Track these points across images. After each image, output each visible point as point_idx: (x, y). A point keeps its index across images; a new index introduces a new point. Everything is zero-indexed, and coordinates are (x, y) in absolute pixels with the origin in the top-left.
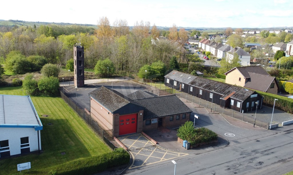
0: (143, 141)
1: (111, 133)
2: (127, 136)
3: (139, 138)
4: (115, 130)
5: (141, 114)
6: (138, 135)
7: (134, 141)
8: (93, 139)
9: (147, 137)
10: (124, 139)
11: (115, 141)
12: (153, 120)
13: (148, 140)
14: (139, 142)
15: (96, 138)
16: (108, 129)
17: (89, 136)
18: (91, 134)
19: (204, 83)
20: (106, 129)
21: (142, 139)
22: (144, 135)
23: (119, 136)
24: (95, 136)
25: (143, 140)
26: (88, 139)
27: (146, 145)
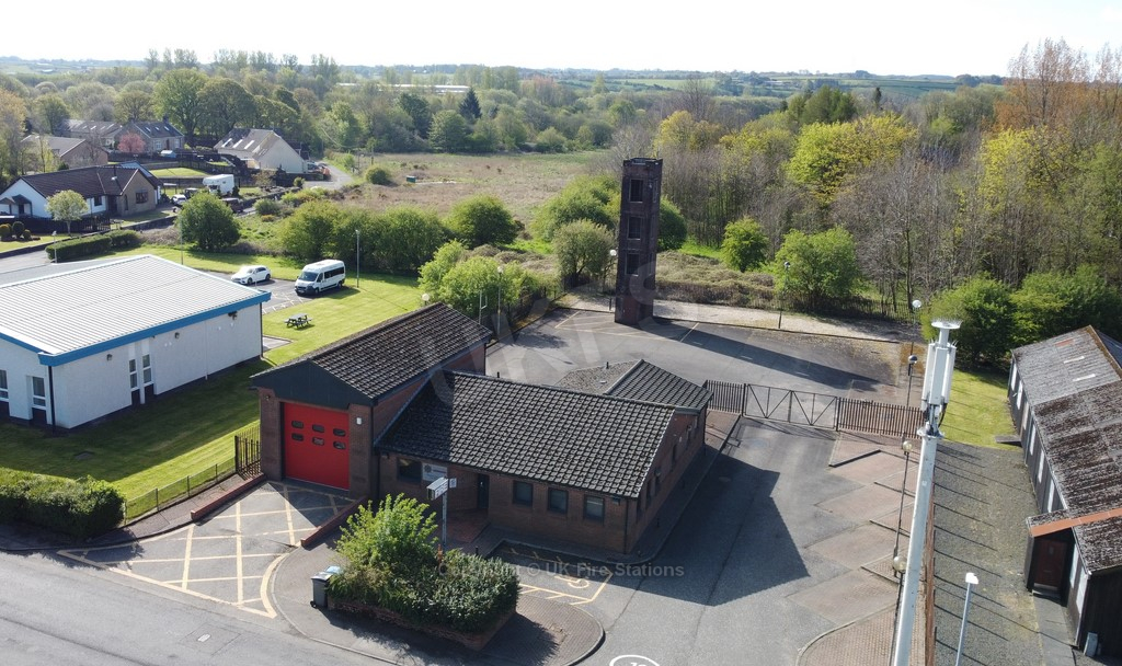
4: (265, 450)
5: (359, 421)
12: (428, 469)
13: (318, 525)
14: (284, 518)
23: (283, 480)
25: (310, 518)
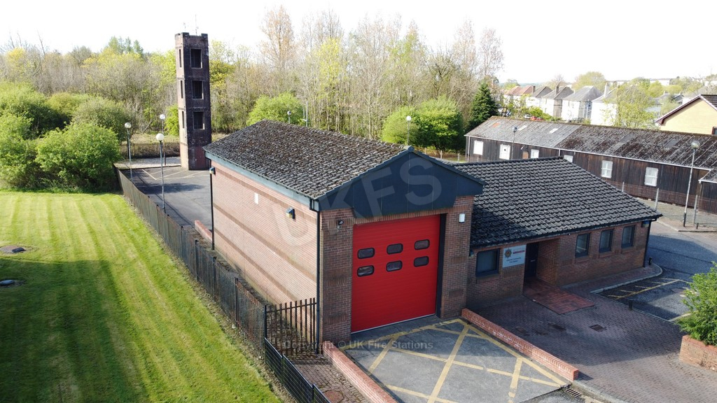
0: (489, 358)
1: (306, 321)
2: (396, 336)
3: (459, 341)
4: (326, 306)
6: (445, 327)
7: (442, 365)
8: (205, 355)
9: (501, 335)
10: (382, 356)
11: (330, 363)
13: (510, 355)
14: (471, 371)
15: (225, 349)
16: (291, 296)
17: (185, 341)
18: (201, 329)
19: (613, 139)
20: (281, 298)
21: (475, 347)
22: (477, 327)
23: (354, 338)
24: (222, 338)
25: (483, 353)
26: (179, 356)
27: (514, 385)
